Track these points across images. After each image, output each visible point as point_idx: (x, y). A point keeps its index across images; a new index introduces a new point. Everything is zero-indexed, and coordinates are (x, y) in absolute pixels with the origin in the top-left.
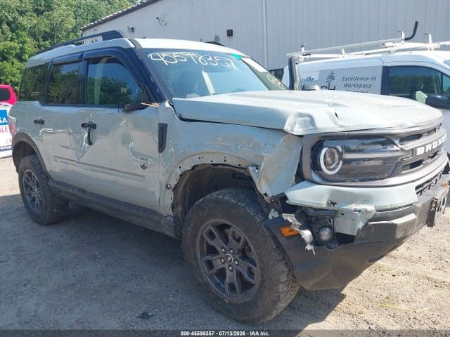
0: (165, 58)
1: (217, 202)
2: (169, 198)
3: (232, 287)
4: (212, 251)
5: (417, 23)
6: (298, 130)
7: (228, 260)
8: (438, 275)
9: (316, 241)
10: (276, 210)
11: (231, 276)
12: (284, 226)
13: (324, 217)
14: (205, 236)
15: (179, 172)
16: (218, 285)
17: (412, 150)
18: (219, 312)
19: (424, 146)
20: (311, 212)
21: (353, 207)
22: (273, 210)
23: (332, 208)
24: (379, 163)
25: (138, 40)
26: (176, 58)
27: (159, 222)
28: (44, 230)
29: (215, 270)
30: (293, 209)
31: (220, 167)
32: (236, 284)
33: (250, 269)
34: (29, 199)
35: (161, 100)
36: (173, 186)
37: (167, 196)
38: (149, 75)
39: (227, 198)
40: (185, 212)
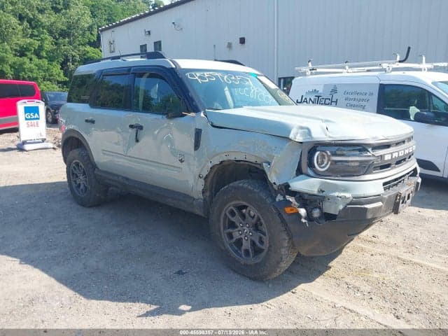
0: (199, 77)
1: (238, 188)
2: (200, 185)
3: (247, 252)
4: (232, 225)
5: (409, 48)
6: (299, 139)
7: (244, 232)
8: (407, 257)
9: (309, 217)
10: (281, 195)
11: (246, 245)
12: (286, 206)
13: (316, 201)
14: (228, 214)
15: (210, 165)
16: (236, 252)
17: (381, 156)
18: (235, 272)
19: (392, 154)
20: (306, 197)
21: (336, 194)
22: (279, 195)
23: (321, 194)
24: (357, 164)
25: (177, 61)
26: (208, 77)
27: (192, 204)
28: (88, 211)
29: (234, 240)
30: (294, 194)
31: (242, 162)
32: (250, 250)
33: (261, 238)
34: (74, 185)
35: (196, 110)
36: (205, 176)
37: (199, 183)
38: (187, 91)
39: (246, 185)
40: (212, 196)
